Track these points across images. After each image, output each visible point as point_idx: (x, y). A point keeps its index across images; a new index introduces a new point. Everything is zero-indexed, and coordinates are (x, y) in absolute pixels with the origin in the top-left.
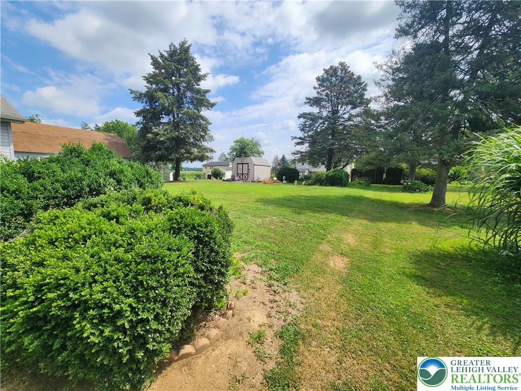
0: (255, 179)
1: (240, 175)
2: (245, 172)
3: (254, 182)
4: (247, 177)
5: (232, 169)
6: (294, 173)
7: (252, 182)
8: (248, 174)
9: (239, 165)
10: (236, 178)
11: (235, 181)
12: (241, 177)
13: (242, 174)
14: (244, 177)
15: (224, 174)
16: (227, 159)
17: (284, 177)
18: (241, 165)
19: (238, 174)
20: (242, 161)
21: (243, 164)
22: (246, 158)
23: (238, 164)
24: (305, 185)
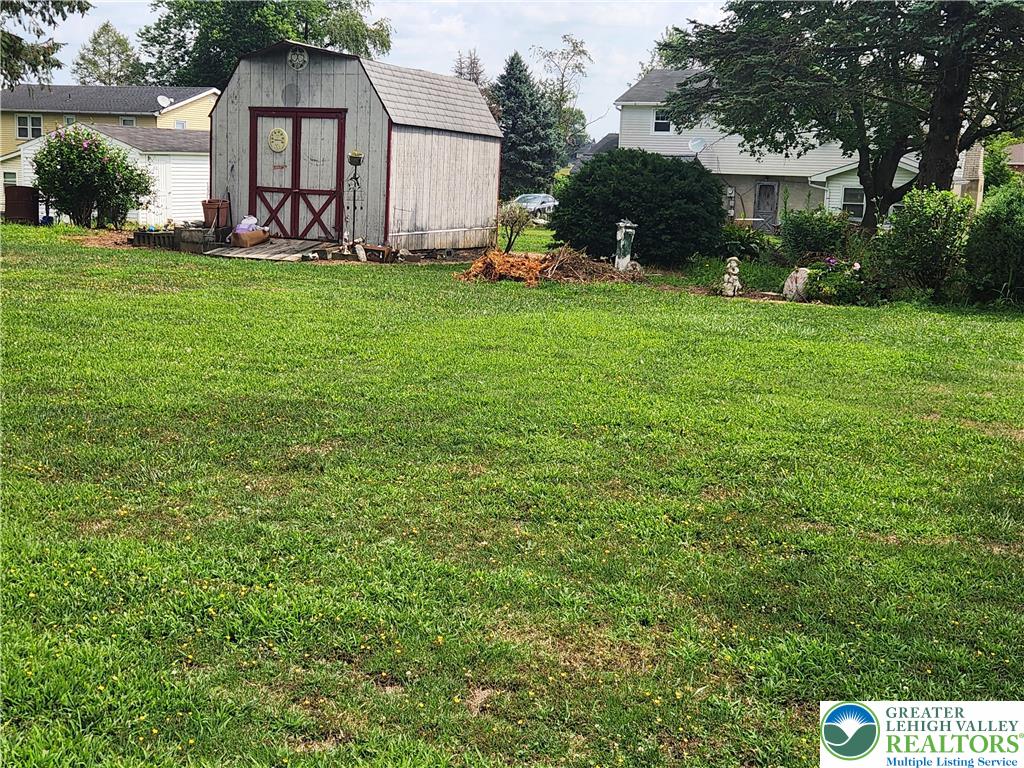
0: (399, 238)
1: (274, 200)
2: (318, 175)
3: (392, 257)
4: (328, 217)
5: (208, 145)
6: (691, 197)
7: (373, 255)
8: (336, 195)
9: (266, 125)
10: (247, 224)
11: (237, 243)
12: (285, 216)
13: (296, 193)
14: (305, 217)
15: (138, 186)
16: (138, 70)
17: (624, 230)
18: (283, 128)
19: (256, 191)
20: (291, 90)
21: (297, 115)
22: (327, 67)
23: (257, 113)
24: (809, 296)
